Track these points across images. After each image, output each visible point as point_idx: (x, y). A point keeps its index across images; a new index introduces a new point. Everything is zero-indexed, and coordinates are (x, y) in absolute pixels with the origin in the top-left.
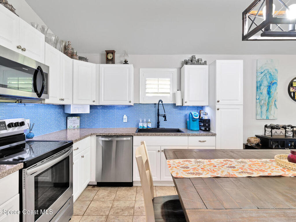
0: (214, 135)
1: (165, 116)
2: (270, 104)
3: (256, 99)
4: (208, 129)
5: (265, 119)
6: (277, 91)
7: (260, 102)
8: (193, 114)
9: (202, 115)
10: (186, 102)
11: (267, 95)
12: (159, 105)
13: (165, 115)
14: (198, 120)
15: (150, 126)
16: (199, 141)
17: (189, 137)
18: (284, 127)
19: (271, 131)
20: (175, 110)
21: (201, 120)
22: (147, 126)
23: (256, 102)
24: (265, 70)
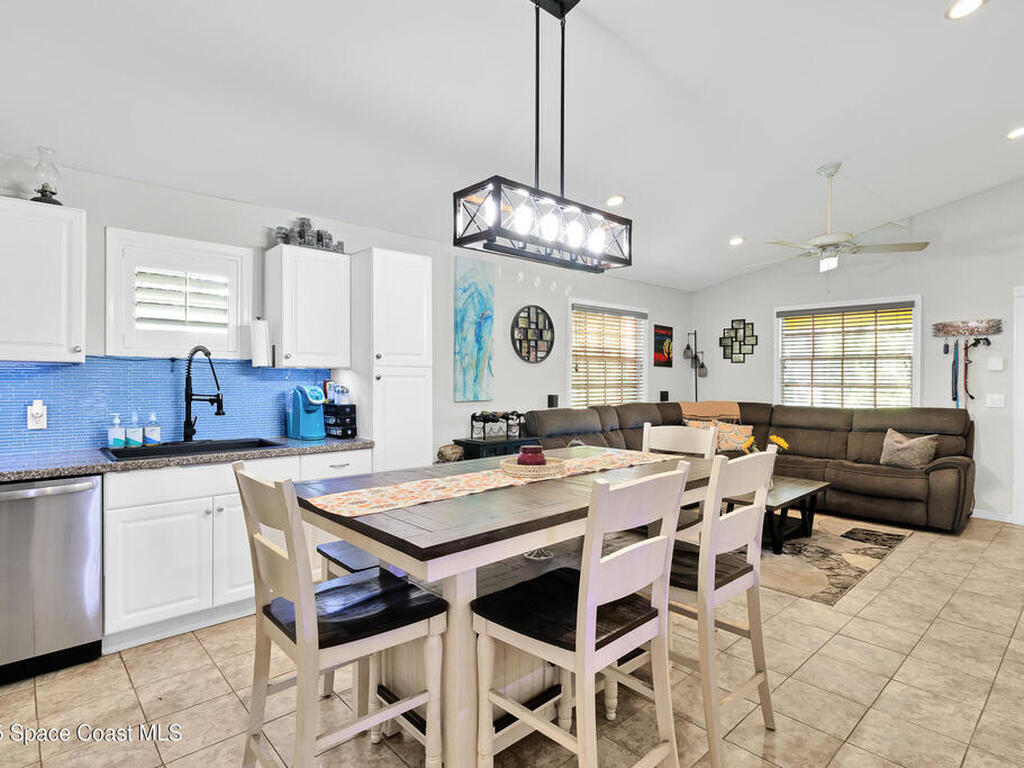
0: (369, 445)
1: (217, 401)
2: (481, 365)
3: (455, 353)
4: (349, 432)
5: (472, 399)
6: (493, 336)
7: (463, 358)
8: (307, 391)
9: (331, 394)
10: (287, 357)
11: (475, 344)
12: (190, 364)
13: (218, 395)
14: (322, 409)
15: (156, 436)
16: (332, 466)
17: (304, 458)
18: (506, 417)
19: (484, 427)
20: (244, 381)
21: (331, 409)
22: (144, 437)
23: (455, 361)
24: (470, 286)
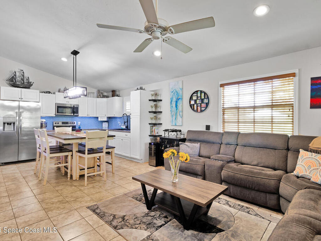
2: (177, 114)
7: (172, 112)
11: (175, 107)
24: (174, 90)
